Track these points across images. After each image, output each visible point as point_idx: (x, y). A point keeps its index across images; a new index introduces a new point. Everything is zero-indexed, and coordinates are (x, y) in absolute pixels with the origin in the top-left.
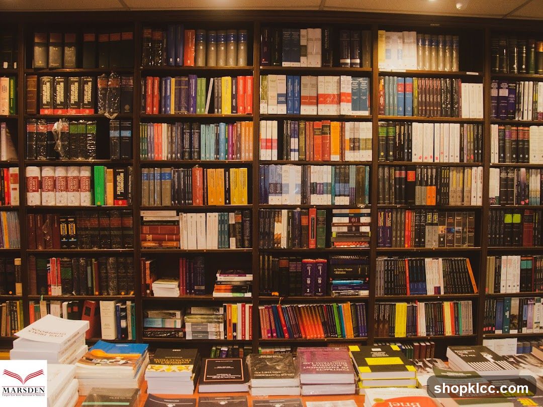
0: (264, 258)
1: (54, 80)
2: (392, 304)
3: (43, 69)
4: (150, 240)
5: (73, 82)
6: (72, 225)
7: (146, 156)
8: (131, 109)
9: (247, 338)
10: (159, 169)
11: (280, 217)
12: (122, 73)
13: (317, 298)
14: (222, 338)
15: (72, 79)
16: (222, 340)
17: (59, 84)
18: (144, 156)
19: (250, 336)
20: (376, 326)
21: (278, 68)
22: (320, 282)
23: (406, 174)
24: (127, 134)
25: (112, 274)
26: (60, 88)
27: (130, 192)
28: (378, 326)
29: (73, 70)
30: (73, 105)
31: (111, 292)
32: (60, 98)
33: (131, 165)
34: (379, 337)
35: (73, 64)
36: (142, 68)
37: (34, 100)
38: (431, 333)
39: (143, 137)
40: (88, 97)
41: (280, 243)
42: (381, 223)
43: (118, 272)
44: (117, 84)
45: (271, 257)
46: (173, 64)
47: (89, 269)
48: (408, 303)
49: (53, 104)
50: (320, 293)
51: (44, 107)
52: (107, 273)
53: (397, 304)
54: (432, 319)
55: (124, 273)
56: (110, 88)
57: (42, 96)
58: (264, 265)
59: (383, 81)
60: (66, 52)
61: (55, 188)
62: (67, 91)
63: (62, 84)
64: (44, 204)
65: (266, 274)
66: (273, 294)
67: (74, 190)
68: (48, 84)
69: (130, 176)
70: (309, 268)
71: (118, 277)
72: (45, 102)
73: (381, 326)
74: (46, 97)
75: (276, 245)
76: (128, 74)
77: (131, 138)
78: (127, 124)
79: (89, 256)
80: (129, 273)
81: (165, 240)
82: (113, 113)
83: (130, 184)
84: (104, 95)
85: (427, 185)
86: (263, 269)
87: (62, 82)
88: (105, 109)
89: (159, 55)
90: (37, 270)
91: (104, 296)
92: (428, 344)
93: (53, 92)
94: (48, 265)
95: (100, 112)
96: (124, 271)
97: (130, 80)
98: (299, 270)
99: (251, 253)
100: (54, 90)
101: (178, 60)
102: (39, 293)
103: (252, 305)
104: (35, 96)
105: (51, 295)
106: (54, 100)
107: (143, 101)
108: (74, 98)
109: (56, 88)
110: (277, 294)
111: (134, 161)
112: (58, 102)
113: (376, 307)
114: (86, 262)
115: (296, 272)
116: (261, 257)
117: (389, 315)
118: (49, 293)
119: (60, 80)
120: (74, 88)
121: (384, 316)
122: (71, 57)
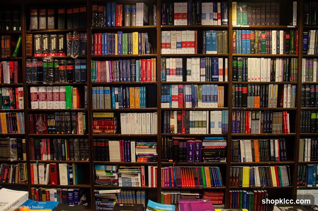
0: (164, 140)
1: (42, 36)
2: (241, 168)
3: (36, 30)
4: (98, 129)
5: (53, 38)
6: (53, 120)
7: (95, 80)
8: (86, 52)
9: (154, 186)
10: (103, 87)
11: (173, 115)
12: (81, 31)
13: (196, 163)
14: (140, 186)
15: (52, 36)
16: (140, 187)
17: (45, 39)
18: (93, 80)
19: (156, 185)
20: (231, 180)
21: (171, 26)
22: (197, 154)
23: (242, 89)
24: (84, 67)
25: (76, 148)
26: (46, 41)
27: (86, 101)
28: (232, 180)
29: (52, 31)
30: (52, 51)
31: (76, 159)
32: (45, 47)
33: (86, 85)
34: (233, 187)
35: (53, 27)
36: (92, 28)
37: (31, 49)
38: (264, 185)
39: (93, 69)
40: (61, 46)
41: (174, 131)
42: (234, 119)
43: (80, 147)
44: (78, 38)
45: (168, 139)
46: (110, 26)
47: (63, 145)
48: (250, 167)
49: (42, 50)
50: (197, 160)
51: (37, 52)
52: (73, 148)
53: (244, 167)
54: (264, 176)
55: (83, 148)
56: (74, 41)
57: (35, 46)
58: (164, 143)
59: (235, 33)
60: (49, 20)
61: (47, 99)
62: (49, 43)
63: (46, 39)
64: (40, 108)
65: (166, 149)
66: (169, 161)
67: (57, 100)
68: (39, 39)
69: (86, 92)
70: (191, 146)
71: (80, 150)
72: (37, 49)
73: (234, 180)
74: (38, 47)
75: (171, 132)
76: (84, 32)
77: (86, 70)
78: (84, 61)
79: (63, 138)
80: (86, 148)
81: (106, 129)
82: (76, 55)
83: (86, 96)
84: (71, 45)
85: (254, 95)
86: (164, 146)
87: (46, 37)
88: (71, 53)
89: (101, 20)
90: (35, 146)
91: (72, 161)
92: (263, 191)
93: (41, 44)
94: (41, 143)
95: (68, 55)
96: (83, 147)
97: (85, 35)
98: (185, 146)
99: (157, 136)
100: (42, 43)
101: (113, 23)
102: (36, 159)
103: (157, 167)
104: (32, 47)
105: (42, 160)
106: (42, 48)
107: (93, 48)
108: (53, 46)
109: (43, 42)
110: (172, 161)
111: (88, 83)
112: (45, 49)
113: (231, 169)
114: (61, 141)
115: (184, 148)
116: (162, 139)
117: (239, 174)
118: (42, 159)
119: (45, 36)
120: (54, 41)
121: (236, 174)
122: (51, 23)
